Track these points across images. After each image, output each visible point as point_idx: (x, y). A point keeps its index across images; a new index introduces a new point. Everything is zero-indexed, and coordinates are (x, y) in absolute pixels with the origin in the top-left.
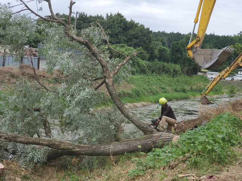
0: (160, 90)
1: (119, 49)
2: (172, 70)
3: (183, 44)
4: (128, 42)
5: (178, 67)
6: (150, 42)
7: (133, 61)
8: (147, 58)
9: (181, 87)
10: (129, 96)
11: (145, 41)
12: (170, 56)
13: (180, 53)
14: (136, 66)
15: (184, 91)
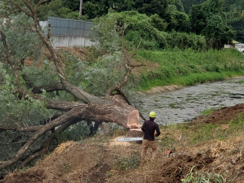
0: (189, 69)
1: (131, 18)
2: (195, 43)
3: (206, 9)
4: (137, 7)
5: (202, 39)
6: (165, 7)
7: (150, 33)
8: (165, 27)
9: (213, 65)
10: (158, 77)
11: (159, 5)
12: (190, 24)
13: (202, 20)
14: (154, 39)
15: (217, 70)
